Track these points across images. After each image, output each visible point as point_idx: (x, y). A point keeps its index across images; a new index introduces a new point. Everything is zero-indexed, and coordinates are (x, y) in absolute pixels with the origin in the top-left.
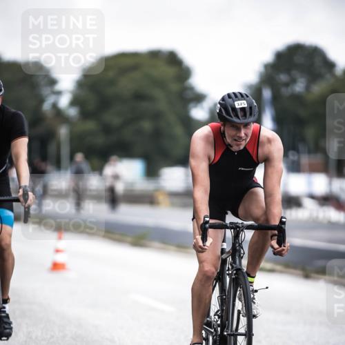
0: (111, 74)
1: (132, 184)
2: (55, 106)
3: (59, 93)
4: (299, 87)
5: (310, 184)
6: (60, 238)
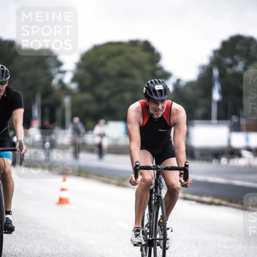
0: (102, 58)
1: (117, 140)
2: (61, 82)
3: (64, 72)
4: (240, 67)
5: (247, 139)
6: (64, 180)
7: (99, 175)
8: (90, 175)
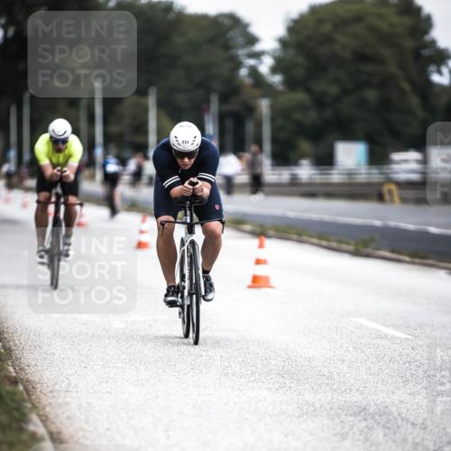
6: (261, 246)
7: (320, 238)
8: (305, 238)
